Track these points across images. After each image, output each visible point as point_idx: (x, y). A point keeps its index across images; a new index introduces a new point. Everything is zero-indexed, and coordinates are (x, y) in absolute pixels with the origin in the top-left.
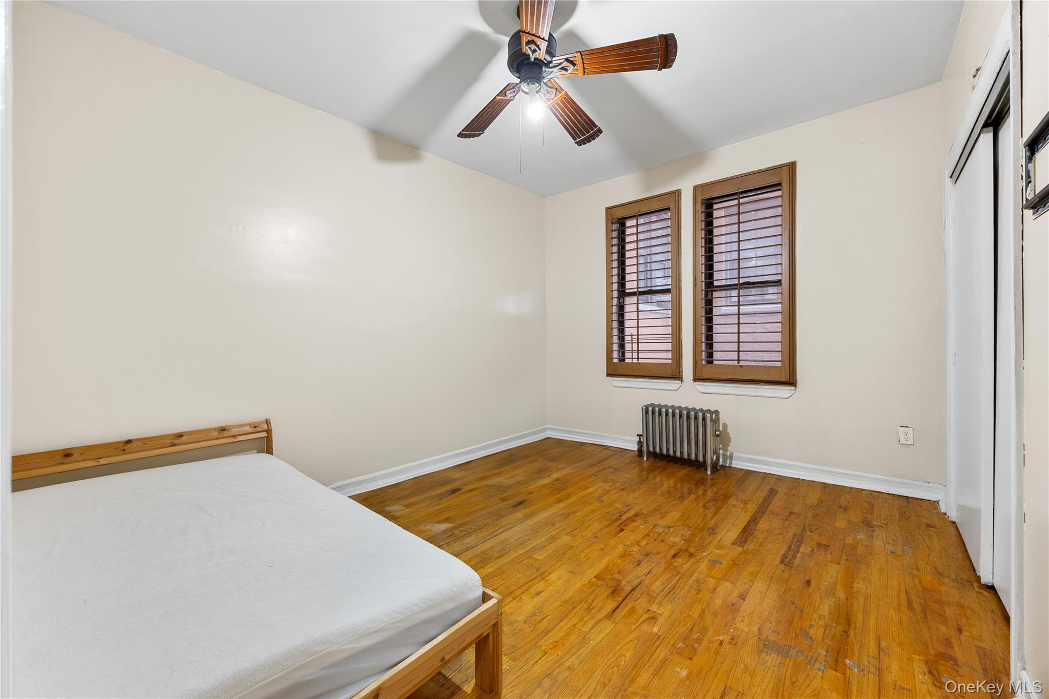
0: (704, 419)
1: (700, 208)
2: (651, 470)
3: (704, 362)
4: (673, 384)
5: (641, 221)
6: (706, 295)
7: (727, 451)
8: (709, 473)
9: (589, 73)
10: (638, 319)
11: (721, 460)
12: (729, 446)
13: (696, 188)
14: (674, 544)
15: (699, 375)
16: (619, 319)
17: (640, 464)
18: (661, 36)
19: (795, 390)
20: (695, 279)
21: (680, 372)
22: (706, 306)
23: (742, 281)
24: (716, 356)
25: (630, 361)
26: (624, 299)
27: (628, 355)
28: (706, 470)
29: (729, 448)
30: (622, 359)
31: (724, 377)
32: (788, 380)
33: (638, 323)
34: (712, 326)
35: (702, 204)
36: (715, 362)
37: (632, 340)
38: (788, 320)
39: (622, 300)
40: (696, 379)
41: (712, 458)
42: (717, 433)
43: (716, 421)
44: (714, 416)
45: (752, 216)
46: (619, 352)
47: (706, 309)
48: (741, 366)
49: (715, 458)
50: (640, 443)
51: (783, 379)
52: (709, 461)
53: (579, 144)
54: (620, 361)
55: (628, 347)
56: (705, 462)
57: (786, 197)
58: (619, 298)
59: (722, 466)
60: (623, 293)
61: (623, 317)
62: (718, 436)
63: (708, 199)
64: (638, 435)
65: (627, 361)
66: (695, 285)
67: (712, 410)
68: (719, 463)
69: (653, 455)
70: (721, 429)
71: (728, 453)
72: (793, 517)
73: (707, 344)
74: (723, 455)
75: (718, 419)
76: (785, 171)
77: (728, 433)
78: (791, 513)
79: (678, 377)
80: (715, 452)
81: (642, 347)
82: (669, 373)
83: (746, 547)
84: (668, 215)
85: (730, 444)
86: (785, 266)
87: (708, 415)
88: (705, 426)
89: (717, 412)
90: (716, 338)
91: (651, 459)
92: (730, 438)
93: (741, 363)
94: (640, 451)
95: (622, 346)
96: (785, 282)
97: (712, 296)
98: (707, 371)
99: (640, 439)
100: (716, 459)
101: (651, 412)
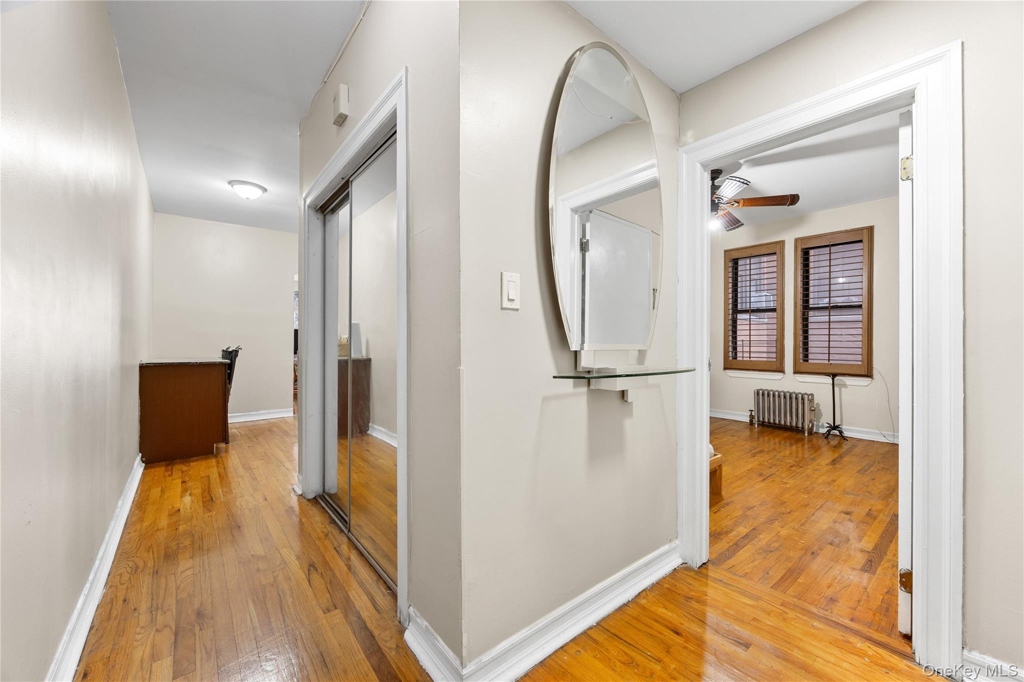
0: (803, 399)
1: (800, 254)
2: (761, 433)
3: (801, 361)
4: (778, 376)
5: (753, 260)
6: (804, 314)
7: (820, 422)
8: (806, 435)
9: (746, 206)
10: (750, 330)
11: (815, 428)
12: (821, 418)
13: (796, 240)
14: (789, 463)
15: (798, 369)
16: (733, 329)
17: (751, 430)
18: (791, 195)
19: (872, 381)
20: (795, 303)
21: (783, 367)
22: (803, 321)
23: (831, 305)
24: (810, 356)
25: (741, 359)
26: (737, 315)
27: (739, 355)
28: (804, 433)
29: (821, 420)
30: (735, 357)
31: (818, 371)
32: (866, 373)
33: (750, 332)
34: (808, 336)
35: (801, 251)
36: (810, 361)
37: (743, 344)
38: (867, 333)
39: (735, 316)
40: (795, 372)
41: (808, 425)
42: (812, 408)
43: (811, 401)
44: (810, 397)
45: (840, 261)
46: (733, 352)
47: (803, 324)
48: (831, 364)
49: (810, 425)
50: (752, 417)
51: (863, 373)
52: (806, 427)
53: (728, 231)
54: (733, 359)
55: (739, 349)
56: (803, 428)
57: (866, 249)
58: (733, 314)
59: (815, 432)
60: (736, 311)
61: (736, 328)
62: (813, 410)
63: (806, 249)
64: (750, 411)
65: (738, 359)
66: (795, 307)
67: (808, 393)
68: (813, 430)
69: (762, 424)
70: (815, 406)
71: (820, 424)
72: (867, 457)
73: (804, 348)
74: (816, 425)
75: (813, 399)
76: (865, 232)
77: (821, 410)
78: (866, 456)
79: (782, 371)
80: (811, 422)
81: (753, 349)
82: (774, 368)
83: (835, 466)
84: (774, 257)
85: (822, 417)
86: (865, 296)
87: (806, 396)
88: (803, 404)
89: (812, 395)
90: (811, 344)
91: (761, 427)
92: (822, 414)
93: (831, 362)
94: (751, 421)
95: (735, 348)
96: (865, 306)
97: (808, 315)
98: (804, 367)
99: (751, 413)
100: (812, 426)
101: (761, 395)
